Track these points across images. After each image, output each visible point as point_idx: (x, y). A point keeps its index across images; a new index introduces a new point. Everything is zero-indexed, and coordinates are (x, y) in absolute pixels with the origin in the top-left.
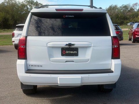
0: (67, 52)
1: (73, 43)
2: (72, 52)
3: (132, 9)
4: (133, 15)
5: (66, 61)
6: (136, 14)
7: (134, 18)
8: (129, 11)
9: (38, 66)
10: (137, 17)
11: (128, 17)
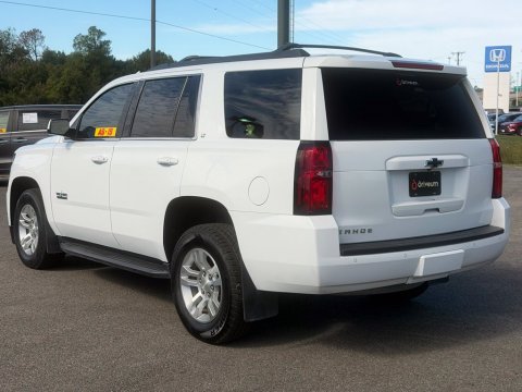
0: (420, 185)
1: (439, 158)
2: (428, 184)
3: (21, 52)
4: (29, 76)
5: (427, 211)
6: (39, 73)
7: (33, 84)
8: (11, 58)
9: (363, 231)
10: (44, 81)
11: (10, 79)
